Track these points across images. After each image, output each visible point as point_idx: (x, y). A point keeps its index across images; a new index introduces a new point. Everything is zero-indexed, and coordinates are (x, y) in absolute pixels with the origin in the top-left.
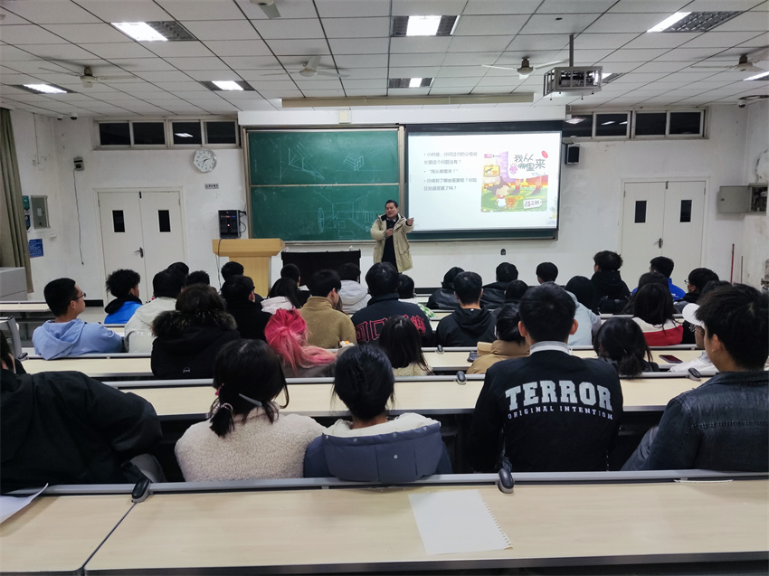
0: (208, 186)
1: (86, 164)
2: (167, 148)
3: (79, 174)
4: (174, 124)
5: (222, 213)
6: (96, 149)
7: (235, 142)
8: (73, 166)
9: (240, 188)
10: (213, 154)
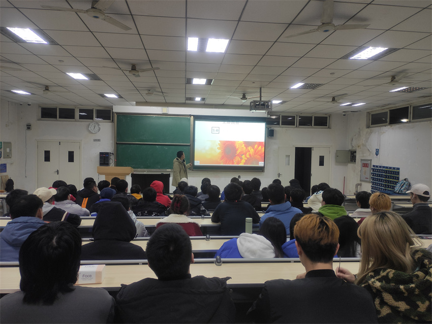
0: (95, 140)
1: (32, 127)
2: (76, 121)
3: (28, 131)
4: (80, 109)
5: (101, 154)
6: (39, 120)
7: (110, 120)
8: (26, 128)
9: (111, 142)
10: (99, 125)
